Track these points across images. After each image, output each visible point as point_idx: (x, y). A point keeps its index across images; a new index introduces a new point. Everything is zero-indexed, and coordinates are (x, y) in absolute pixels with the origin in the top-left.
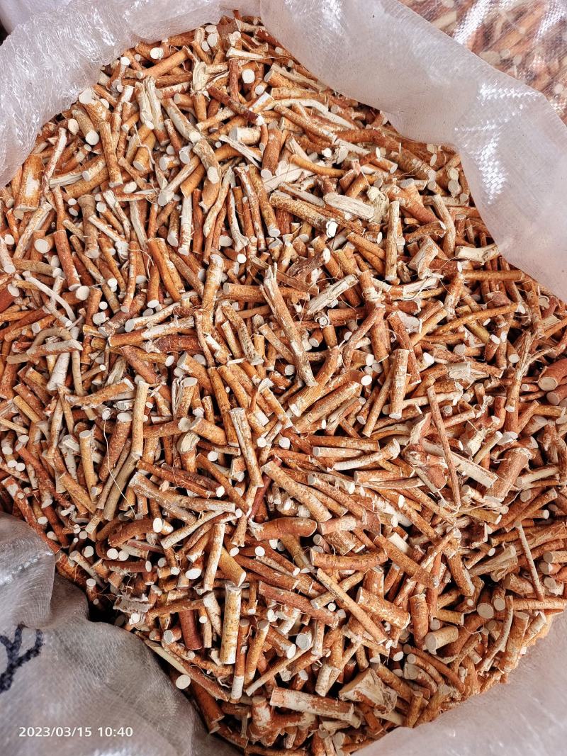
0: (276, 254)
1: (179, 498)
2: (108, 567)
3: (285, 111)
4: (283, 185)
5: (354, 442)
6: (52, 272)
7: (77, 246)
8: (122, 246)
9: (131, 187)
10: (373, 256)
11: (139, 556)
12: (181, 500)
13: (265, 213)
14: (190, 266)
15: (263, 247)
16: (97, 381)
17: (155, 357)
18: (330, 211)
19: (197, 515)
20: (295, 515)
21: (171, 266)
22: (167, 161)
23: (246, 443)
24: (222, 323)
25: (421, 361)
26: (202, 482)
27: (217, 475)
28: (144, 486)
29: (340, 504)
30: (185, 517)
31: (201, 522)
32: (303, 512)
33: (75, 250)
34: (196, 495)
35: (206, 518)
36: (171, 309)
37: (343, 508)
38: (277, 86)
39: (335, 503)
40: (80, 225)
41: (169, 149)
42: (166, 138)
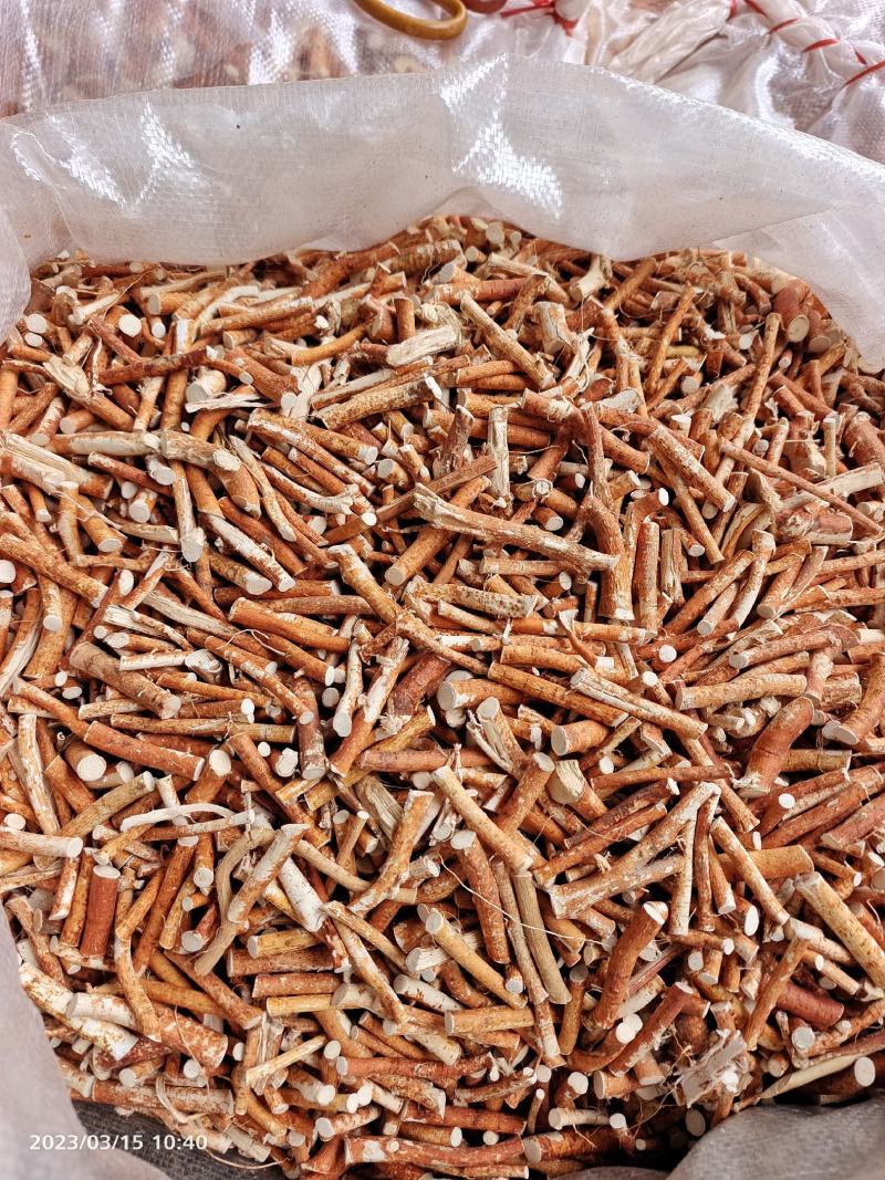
0: (402, 475)
1: (634, 855)
2: (624, 1068)
3: (219, 324)
4: (316, 399)
5: (721, 578)
6: (142, 786)
7: (137, 722)
8: (200, 660)
9: (126, 581)
10: (501, 377)
11: (654, 995)
12: (641, 855)
13: (336, 444)
14: (311, 594)
15: (370, 488)
16: (371, 844)
17: (411, 731)
18: (406, 373)
19: (675, 850)
20: (768, 720)
21: (289, 618)
22: (142, 506)
23: (631, 702)
24: (435, 612)
25: (679, 428)
26: (638, 805)
27: (645, 776)
28: (579, 894)
29: (790, 654)
30: (667, 867)
31: (689, 851)
32: (771, 706)
33: (138, 731)
34: (644, 829)
35: (689, 840)
36: (354, 661)
37: (799, 655)
38: (175, 309)
39: (786, 659)
40: (110, 693)
41: (127, 490)
42: (106, 483)
